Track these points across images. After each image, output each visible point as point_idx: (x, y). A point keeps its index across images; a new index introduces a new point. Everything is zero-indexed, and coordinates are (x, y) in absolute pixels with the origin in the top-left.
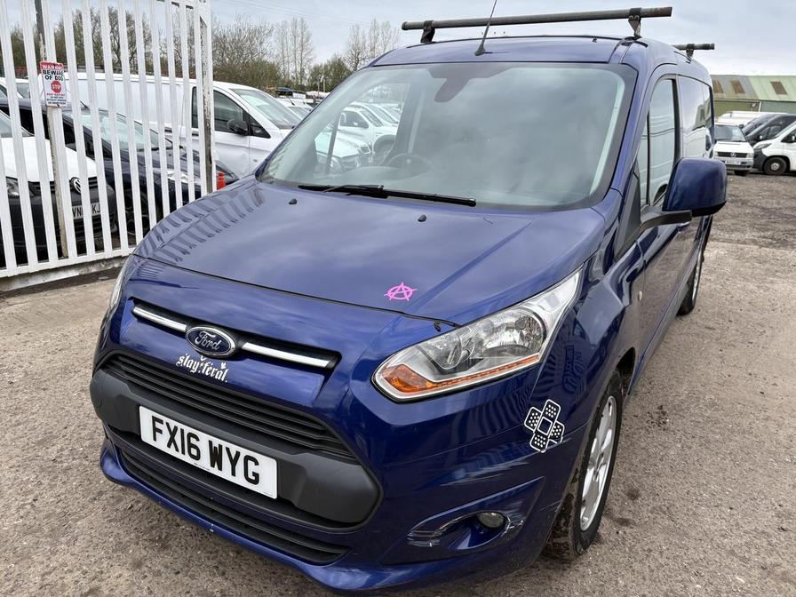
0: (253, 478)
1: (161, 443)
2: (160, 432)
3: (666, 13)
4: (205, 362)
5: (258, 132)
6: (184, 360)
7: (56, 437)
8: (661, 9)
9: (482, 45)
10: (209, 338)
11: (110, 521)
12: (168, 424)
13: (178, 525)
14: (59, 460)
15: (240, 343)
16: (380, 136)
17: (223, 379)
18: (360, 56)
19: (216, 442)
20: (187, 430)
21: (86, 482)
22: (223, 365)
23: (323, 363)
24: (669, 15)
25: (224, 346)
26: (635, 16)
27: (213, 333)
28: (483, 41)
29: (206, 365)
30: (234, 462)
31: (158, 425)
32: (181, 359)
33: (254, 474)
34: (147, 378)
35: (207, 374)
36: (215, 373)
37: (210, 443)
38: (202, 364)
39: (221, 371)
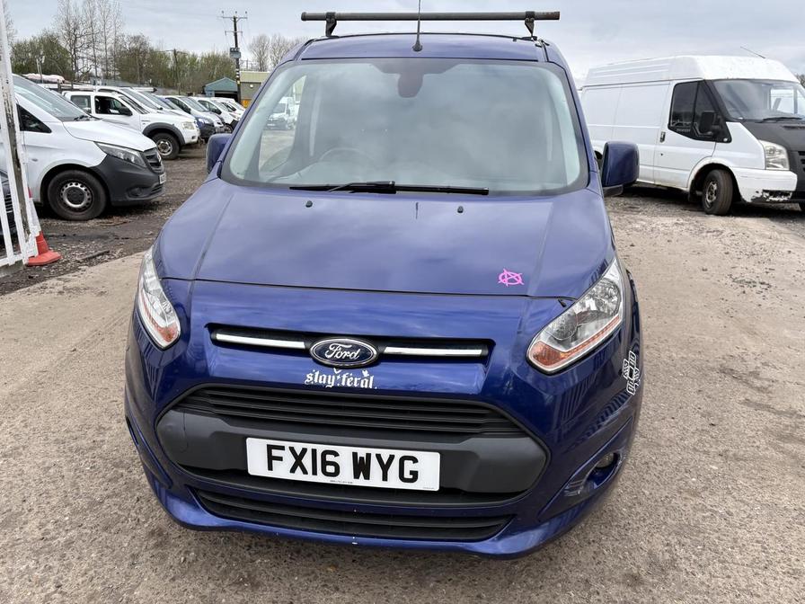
0: (411, 477)
1: (282, 471)
2: (280, 459)
3: (555, 16)
4: (341, 374)
5: (34, 125)
6: (314, 377)
7: (21, 514)
8: (552, 13)
9: (418, 41)
10: (343, 349)
11: (173, 579)
12: (292, 449)
13: (253, 561)
14: (48, 537)
15: (380, 349)
16: (148, 124)
17: (371, 387)
18: (77, 32)
19: (362, 452)
20: (320, 448)
21: (107, 551)
22: (365, 373)
23: (477, 352)
24: (558, 19)
25: (365, 354)
26: (529, 18)
27: (347, 344)
28: (418, 37)
29: (344, 376)
30: (385, 468)
31: (275, 453)
32: (309, 376)
33: (412, 473)
34: (253, 406)
35: (349, 385)
36: (359, 382)
37: (355, 455)
38: (338, 377)
39: (366, 380)
